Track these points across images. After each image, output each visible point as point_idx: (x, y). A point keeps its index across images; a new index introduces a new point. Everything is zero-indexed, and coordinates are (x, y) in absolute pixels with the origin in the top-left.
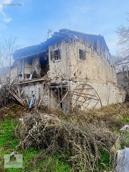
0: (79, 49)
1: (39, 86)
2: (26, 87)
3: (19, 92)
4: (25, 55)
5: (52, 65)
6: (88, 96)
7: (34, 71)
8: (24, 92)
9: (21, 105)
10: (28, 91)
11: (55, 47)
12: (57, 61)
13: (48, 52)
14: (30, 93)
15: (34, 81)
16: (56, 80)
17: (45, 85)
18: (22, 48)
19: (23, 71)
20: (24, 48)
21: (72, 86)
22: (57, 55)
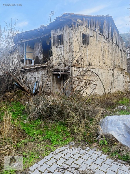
0: (83, 34)
1: (41, 72)
2: (28, 73)
3: (21, 78)
4: (27, 39)
5: (55, 50)
6: (89, 82)
7: (36, 56)
8: (26, 78)
9: (25, 91)
10: (31, 77)
11: (58, 32)
12: (60, 46)
13: (51, 36)
14: (33, 79)
15: (36, 67)
16: (59, 66)
17: (48, 71)
19: (24, 57)
20: (26, 32)
21: (75, 73)
22: (60, 41)
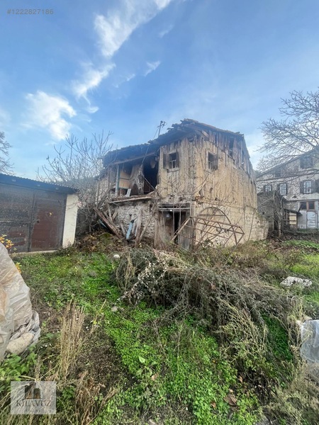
0: (209, 154)
1: (140, 207)
2: (120, 208)
3: (110, 215)
4: (122, 160)
5: (164, 176)
7: (133, 184)
8: (117, 215)
9: (114, 234)
10: (123, 213)
11: (171, 148)
12: (173, 170)
13: (159, 155)
14: (127, 216)
15: (134, 199)
16: (170, 199)
17: (151, 206)
18: (119, 148)
19: (117, 184)
20: (123, 149)
21: (196, 210)
22: (174, 161)
